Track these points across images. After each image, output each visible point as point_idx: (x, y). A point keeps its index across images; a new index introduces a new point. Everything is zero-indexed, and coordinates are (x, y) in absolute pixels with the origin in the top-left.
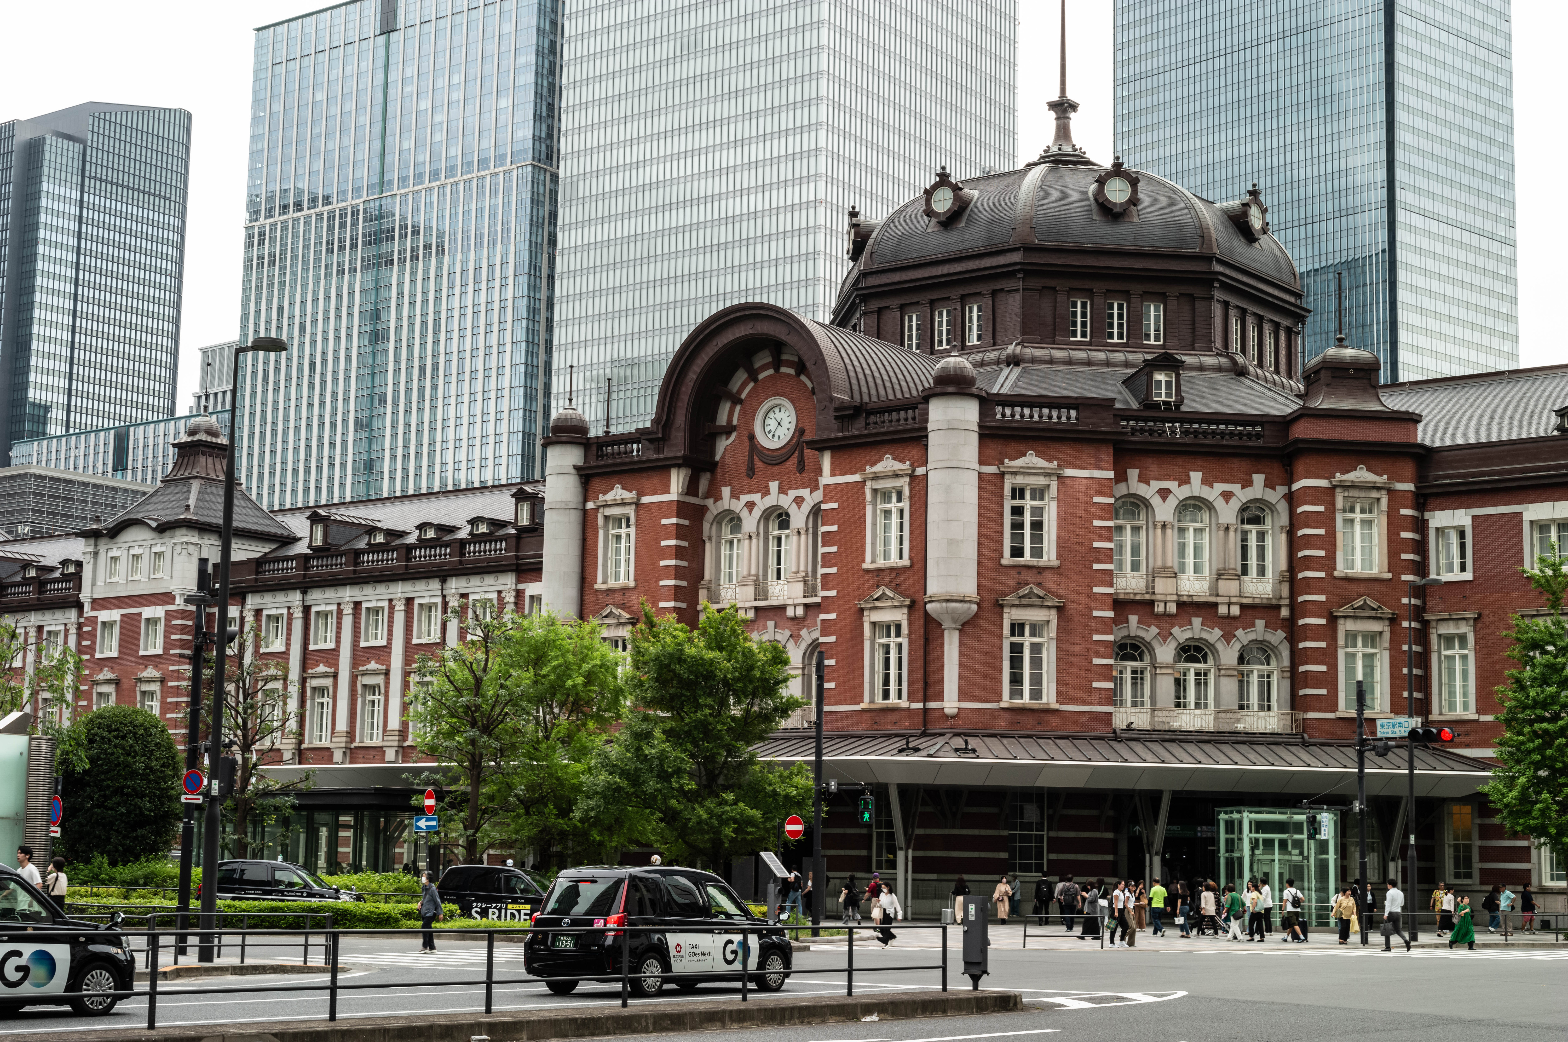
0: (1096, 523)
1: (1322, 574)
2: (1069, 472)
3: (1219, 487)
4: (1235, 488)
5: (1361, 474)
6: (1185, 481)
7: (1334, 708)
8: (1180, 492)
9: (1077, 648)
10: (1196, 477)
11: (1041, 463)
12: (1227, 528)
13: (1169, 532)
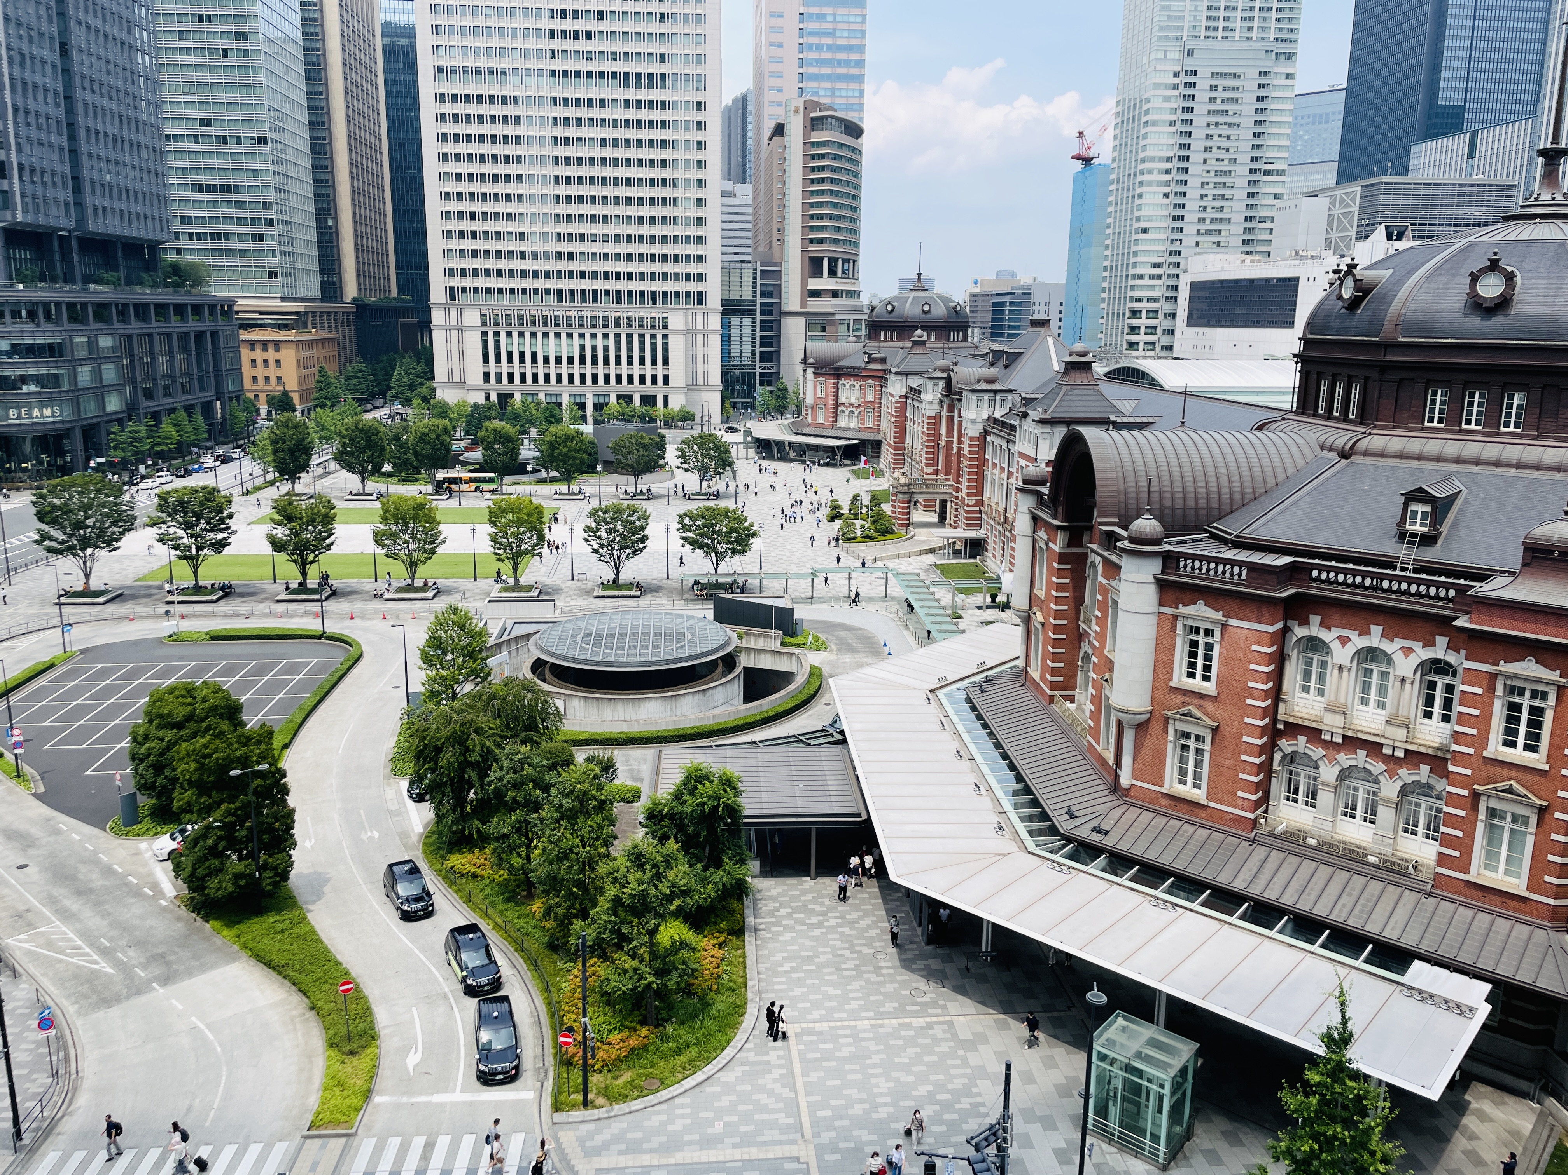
0: (1252, 667)
1: (1471, 751)
2: (1232, 622)
3: (1399, 643)
4: (1417, 646)
5: (1529, 668)
6: (1365, 632)
7: (1466, 871)
8: (1359, 642)
9: (1227, 762)
10: (1376, 630)
11: (1209, 611)
12: (1403, 680)
13: (1345, 674)
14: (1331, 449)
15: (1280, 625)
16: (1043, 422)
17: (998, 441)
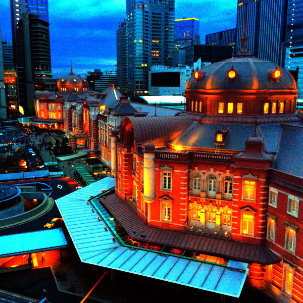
0: (181, 183)
1: (237, 200)
2: (175, 171)
3: (218, 172)
4: (222, 173)
5: (250, 176)
6: (209, 170)
7: (239, 233)
8: (207, 173)
9: (177, 211)
10: (212, 170)
11: (169, 168)
12: (219, 183)
13: (205, 182)
14: (196, 120)
15: (187, 171)
16: (115, 115)
17: (101, 122)
